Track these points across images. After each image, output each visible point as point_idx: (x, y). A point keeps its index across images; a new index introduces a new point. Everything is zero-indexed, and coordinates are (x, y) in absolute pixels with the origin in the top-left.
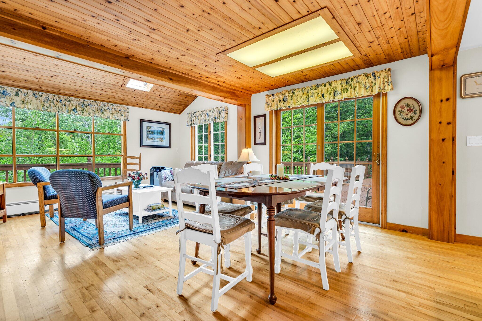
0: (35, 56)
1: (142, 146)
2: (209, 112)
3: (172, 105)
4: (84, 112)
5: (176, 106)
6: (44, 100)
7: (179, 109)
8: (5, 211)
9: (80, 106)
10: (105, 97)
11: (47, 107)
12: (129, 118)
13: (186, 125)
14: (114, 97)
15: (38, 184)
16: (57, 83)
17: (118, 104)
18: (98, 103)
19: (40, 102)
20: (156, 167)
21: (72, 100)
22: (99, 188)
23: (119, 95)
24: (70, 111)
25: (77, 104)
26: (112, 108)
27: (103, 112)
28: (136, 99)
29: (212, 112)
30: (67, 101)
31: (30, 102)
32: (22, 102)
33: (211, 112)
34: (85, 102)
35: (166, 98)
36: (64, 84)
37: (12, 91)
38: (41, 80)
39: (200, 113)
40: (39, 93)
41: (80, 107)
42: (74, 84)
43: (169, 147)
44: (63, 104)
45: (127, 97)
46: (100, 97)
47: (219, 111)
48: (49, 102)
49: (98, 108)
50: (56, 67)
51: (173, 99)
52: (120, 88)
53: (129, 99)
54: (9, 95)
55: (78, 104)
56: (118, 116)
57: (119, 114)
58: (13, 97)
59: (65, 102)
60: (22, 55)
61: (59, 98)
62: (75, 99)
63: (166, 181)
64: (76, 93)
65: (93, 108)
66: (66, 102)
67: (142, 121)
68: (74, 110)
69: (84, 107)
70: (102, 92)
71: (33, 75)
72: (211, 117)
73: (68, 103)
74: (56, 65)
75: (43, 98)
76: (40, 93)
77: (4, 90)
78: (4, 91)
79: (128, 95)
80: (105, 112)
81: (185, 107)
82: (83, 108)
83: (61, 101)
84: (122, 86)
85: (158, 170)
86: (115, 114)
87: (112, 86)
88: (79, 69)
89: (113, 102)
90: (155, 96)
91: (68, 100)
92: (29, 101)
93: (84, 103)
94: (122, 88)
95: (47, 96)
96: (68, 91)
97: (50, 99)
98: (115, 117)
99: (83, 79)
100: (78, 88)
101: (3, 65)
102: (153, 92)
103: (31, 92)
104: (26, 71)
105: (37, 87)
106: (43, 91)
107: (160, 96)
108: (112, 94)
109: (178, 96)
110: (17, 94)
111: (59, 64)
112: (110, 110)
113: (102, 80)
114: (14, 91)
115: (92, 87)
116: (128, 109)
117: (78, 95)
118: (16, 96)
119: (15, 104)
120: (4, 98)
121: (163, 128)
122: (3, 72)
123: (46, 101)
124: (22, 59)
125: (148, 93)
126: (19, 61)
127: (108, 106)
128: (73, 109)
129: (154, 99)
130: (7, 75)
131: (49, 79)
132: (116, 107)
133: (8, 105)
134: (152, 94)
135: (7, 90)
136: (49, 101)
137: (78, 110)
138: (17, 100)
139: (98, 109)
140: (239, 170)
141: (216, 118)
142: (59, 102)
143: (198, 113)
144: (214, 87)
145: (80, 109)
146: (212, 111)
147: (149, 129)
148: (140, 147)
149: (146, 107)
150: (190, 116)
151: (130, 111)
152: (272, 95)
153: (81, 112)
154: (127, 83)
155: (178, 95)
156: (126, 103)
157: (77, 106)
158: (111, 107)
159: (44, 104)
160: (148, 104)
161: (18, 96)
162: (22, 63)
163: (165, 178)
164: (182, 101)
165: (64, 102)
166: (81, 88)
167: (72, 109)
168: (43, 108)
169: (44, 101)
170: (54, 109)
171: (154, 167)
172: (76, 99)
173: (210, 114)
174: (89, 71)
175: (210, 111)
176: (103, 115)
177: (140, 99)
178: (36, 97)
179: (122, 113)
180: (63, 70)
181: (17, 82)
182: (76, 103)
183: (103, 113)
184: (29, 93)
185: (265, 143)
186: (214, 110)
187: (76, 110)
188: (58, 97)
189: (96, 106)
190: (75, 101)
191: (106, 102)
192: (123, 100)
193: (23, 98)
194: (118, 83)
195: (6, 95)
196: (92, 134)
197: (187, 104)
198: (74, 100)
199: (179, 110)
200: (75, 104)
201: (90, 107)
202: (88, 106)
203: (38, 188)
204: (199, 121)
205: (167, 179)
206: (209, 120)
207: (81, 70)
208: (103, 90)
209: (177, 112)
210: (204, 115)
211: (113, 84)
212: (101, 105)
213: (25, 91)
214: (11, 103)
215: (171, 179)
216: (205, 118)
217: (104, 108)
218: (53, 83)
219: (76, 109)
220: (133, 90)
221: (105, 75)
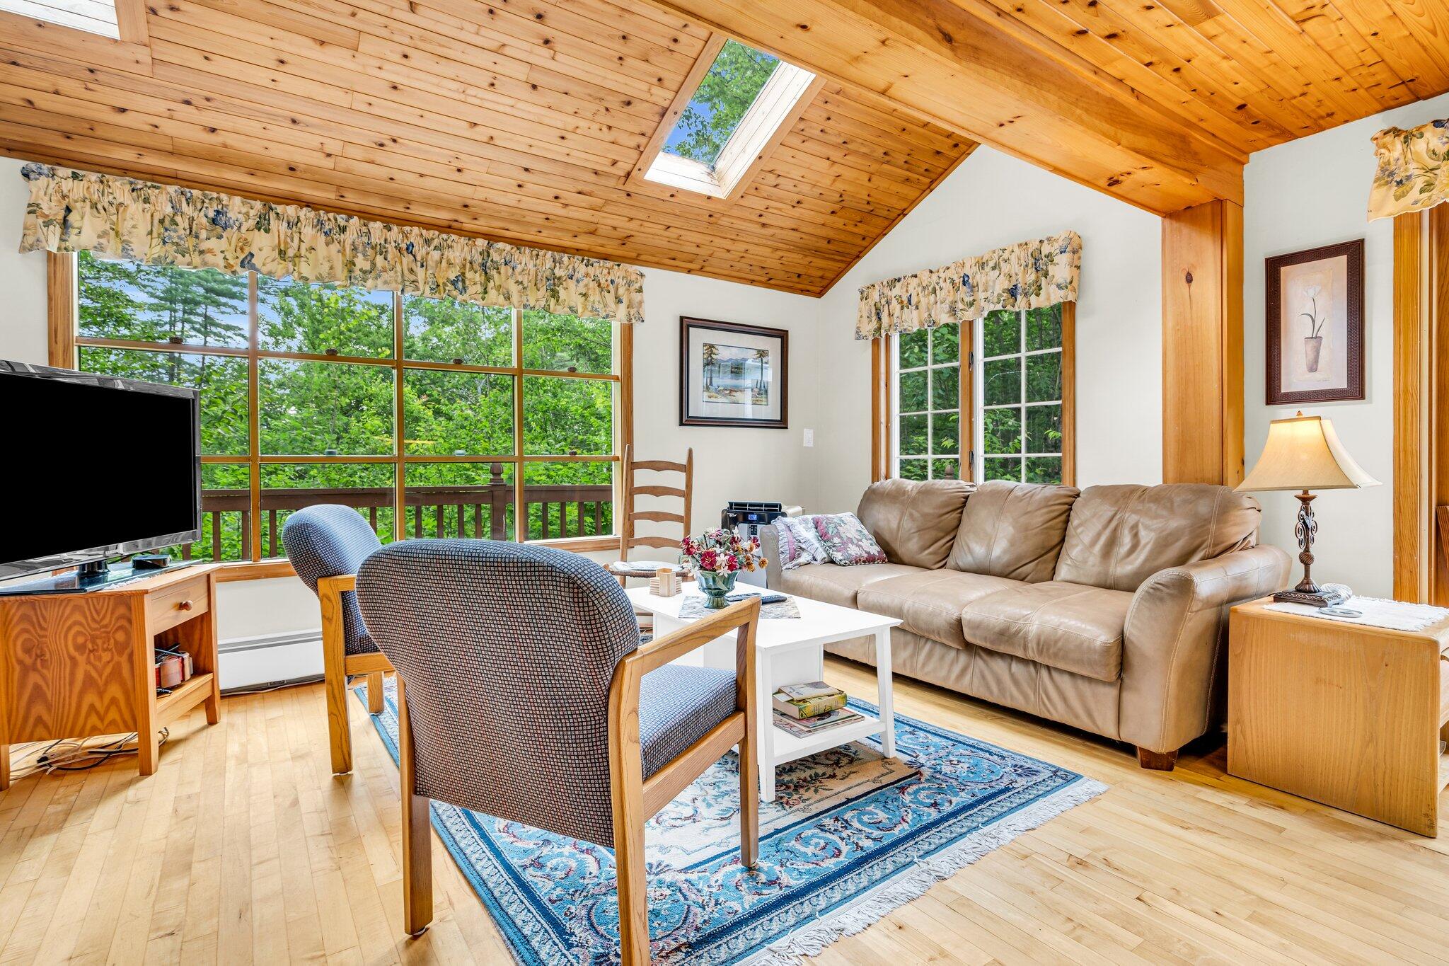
0: (318, 47)
1: (686, 419)
2: (975, 269)
3: (796, 257)
4: (489, 289)
5: (815, 260)
6: (353, 244)
7: (820, 273)
8: (213, 680)
9: (476, 267)
10: (562, 230)
11: (365, 272)
12: (647, 311)
13: (853, 334)
14: (592, 228)
15: (322, 583)
16: (396, 175)
17: (606, 258)
18: (537, 255)
19: (339, 251)
20: (745, 505)
21: (449, 242)
22: (628, 661)
23: (614, 220)
24: (441, 288)
25: (465, 260)
26: (587, 275)
27: (552, 290)
28: (673, 233)
29: (994, 268)
30: (432, 247)
31: (308, 254)
32: (281, 252)
33: (987, 269)
34: (491, 251)
35: (782, 228)
36: (421, 176)
37: (244, 210)
38: (343, 164)
39: (925, 277)
40: (336, 220)
41: (476, 272)
42: (457, 176)
43: (782, 423)
44: (419, 258)
45: (642, 229)
46: (545, 233)
47: (1031, 261)
48: (370, 252)
49: (537, 275)
50: (394, 95)
51: (810, 230)
52: (621, 187)
53: (651, 234)
54: (235, 228)
55: (469, 258)
56: (606, 305)
57: (610, 298)
58: (249, 236)
59: (423, 252)
60: (270, 43)
61: (406, 235)
62: (459, 242)
63: (800, 565)
64: (461, 218)
65: (520, 274)
66: (428, 253)
67: (686, 324)
68: (454, 283)
69: (488, 271)
70: (555, 209)
71: (315, 141)
72: (985, 290)
73: (436, 255)
74: (395, 88)
75: (350, 237)
76: (339, 219)
77: (220, 207)
78: (218, 212)
79: (643, 216)
80: (560, 289)
81: (843, 266)
82: (486, 273)
83: (410, 249)
84: (629, 174)
85: (755, 517)
86: (595, 296)
87: (593, 178)
88: (477, 102)
89: (589, 251)
90: (745, 220)
91: (436, 242)
92: (303, 252)
93: (489, 256)
94: (629, 187)
95: (364, 229)
96: (438, 207)
97: (374, 241)
98: (596, 310)
99: (489, 152)
100: (468, 191)
101: (208, 99)
102: (742, 202)
103: (308, 214)
104: (289, 124)
105: (328, 196)
106: (350, 213)
107: (762, 220)
108: (587, 215)
109: (833, 218)
110: (262, 224)
111: (406, 82)
112: (578, 281)
113: (558, 151)
114: (252, 213)
115: (520, 186)
116: (642, 275)
117: (469, 225)
118: (259, 230)
119: (254, 261)
120: (220, 237)
121: (759, 351)
122: (213, 130)
123: (361, 248)
124: (273, 64)
125: (719, 207)
126: (263, 77)
127: (570, 267)
128: (452, 277)
129: (739, 231)
130: (225, 146)
131: (371, 157)
132: (599, 269)
133: (232, 266)
134: (735, 212)
135: (230, 208)
136: (372, 248)
137: (467, 283)
138: (263, 245)
139: (539, 277)
140: (1213, 527)
141: (1020, 291)
142: (405, 253)
143: (915, 281)
144: (1111, 101)
145: (474, 277)
146: (991, 264)
147: (710, 355)
148: (681, 424)
149: (702, 271)
150: (875, 296)
151: (646, 284)
152: (1431, 127)
153: (479, 289)
154: (649, 163)
155: (833, 212)
156: (634, 255)
157: (464, 266)
158: (582, 269)
159: (355, 260)
160: (711, 255)
161: (267, 231)
162: (272, 85)
163: (792, 551)
164: (842, 237)
165: (420, 252)
166: (481, 194)
167: (448, 279)
168: (350, 278)
169: (355, 249)
170: (388, 280)
171: (737, 504)
172: (463, 240)
173: (979, 278)
174: (515, 112)
175: (982, 265)
176: (553, 301)
177: (688, 236)
178: (326, 233)
179: (621, 291)
180: (420, 112)
181: (264, 178)
182: (463, 255)
183: (554, 294)
184: (302, 218)
185: (1356, 389)
186: (1006, 255)
187: (463, 281)
188: (403, 233)
189: (531, 266)
190: (457, 247)
191: (564, 250)
192: (625, 240)
193: (282, 237)
194: (614, 163)
195: (225, 228)
196: (516, 378)
197: (855, 251)
198: (455, 244)
199: (822, 277)
200: (458, 261)
201: (510, 271)
202: (503, 269)
203: (321, 601)
204: (919, 315)
205: (799, 556)
206: (971, 304)
207: (487, 105)
208: (556, 198)
209: (809, 288)
210: (948, 286)
211: (597, 167)
212: (549, 264)
213: (291, 210)
214: (242, 257)
215: (821, 555)
216: (950, 299)
217: (558, 272)
218: (384, 173)
219: (462, 277)
220: (666, 196)
221: (570, 128)
